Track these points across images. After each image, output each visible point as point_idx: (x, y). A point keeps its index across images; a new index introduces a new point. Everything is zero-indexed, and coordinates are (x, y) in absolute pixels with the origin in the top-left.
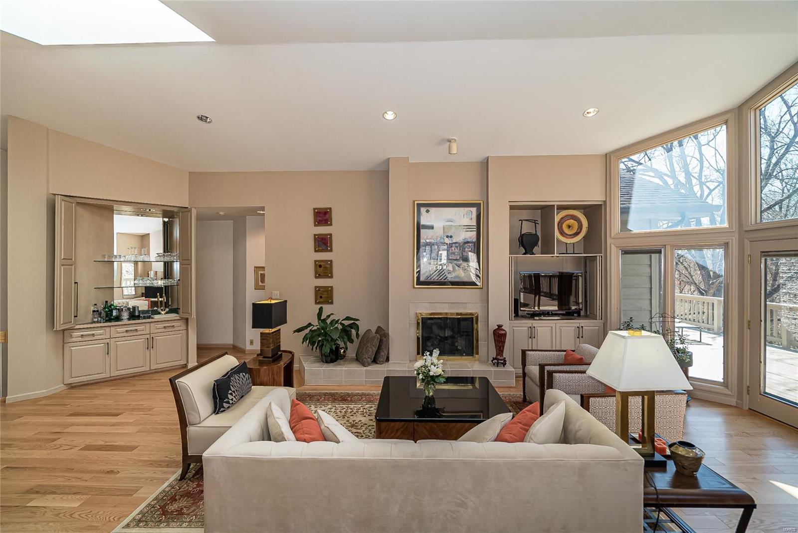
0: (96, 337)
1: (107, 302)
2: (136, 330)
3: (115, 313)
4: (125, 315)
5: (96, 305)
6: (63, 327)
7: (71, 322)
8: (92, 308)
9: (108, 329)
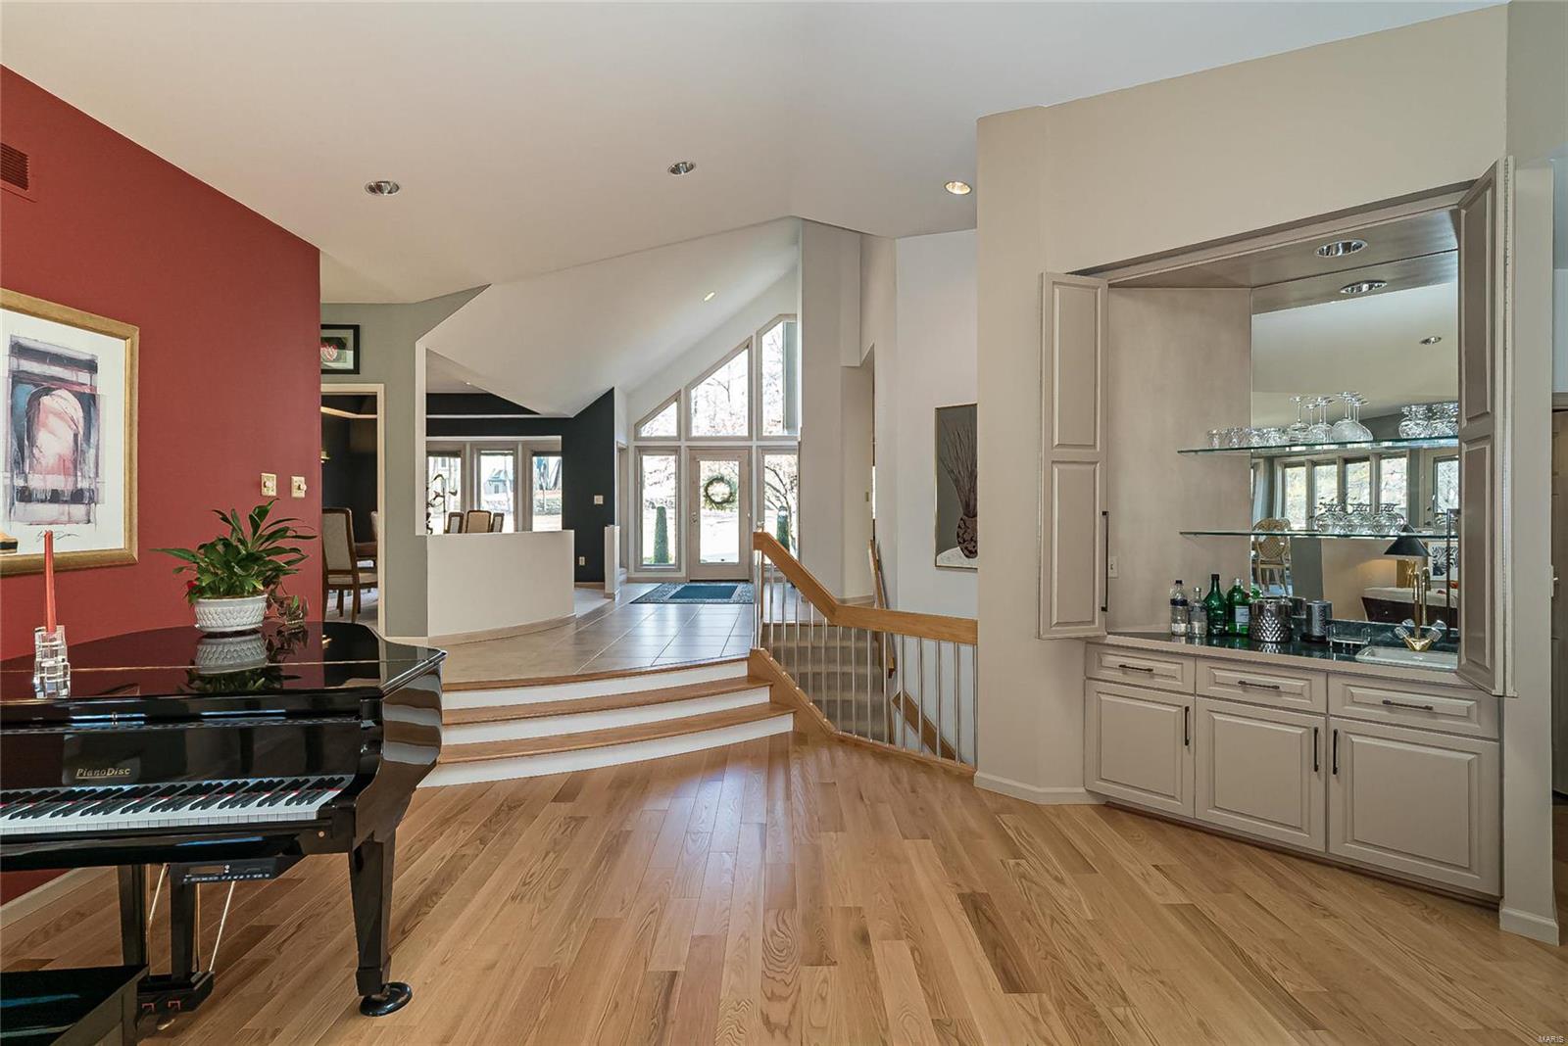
0: (1158, 682)
1: (1215, 578)
2: (1277, 687)
3: (1241, 616)
4: (1270, 630)
5: (1179, 582)
6: (1057, 632)
7: (1093, 622)
8: (1173, 592)
9: (1189, 664)
